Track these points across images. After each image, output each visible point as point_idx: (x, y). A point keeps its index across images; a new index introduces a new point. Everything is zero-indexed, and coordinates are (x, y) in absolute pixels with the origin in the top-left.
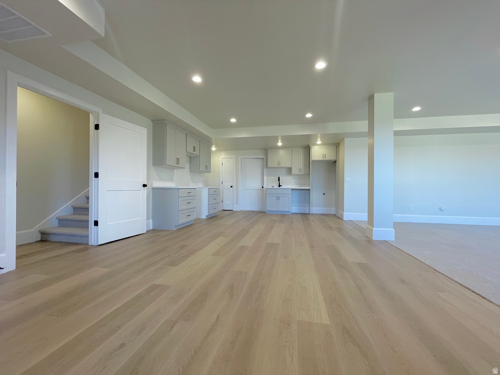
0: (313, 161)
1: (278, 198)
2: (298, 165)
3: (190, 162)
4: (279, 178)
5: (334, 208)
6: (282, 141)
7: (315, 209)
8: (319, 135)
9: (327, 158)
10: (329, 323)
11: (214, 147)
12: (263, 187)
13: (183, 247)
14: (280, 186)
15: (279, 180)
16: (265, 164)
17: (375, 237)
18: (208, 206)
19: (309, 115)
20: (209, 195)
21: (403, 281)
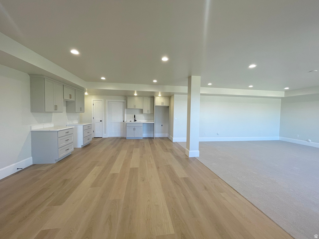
0: (156, 106)
1: (134, 129)
2: (147, 108)
3: (67, 106)
4: (135, 115)
5: (167, 134)
6: (137, 93)
7: (157, 135)
8: (160, 92)
9: (164, 105)
10: (174, 233)
11: (86, 92)
12: (124, 121)
13: (65, 181)
14: (135, 121)
15: (135, 117)
16: (126, 106)
17: (190, 156)
18: (83, 139)
19: (155, 81)
20: (84, 130)
21: (206, 188)
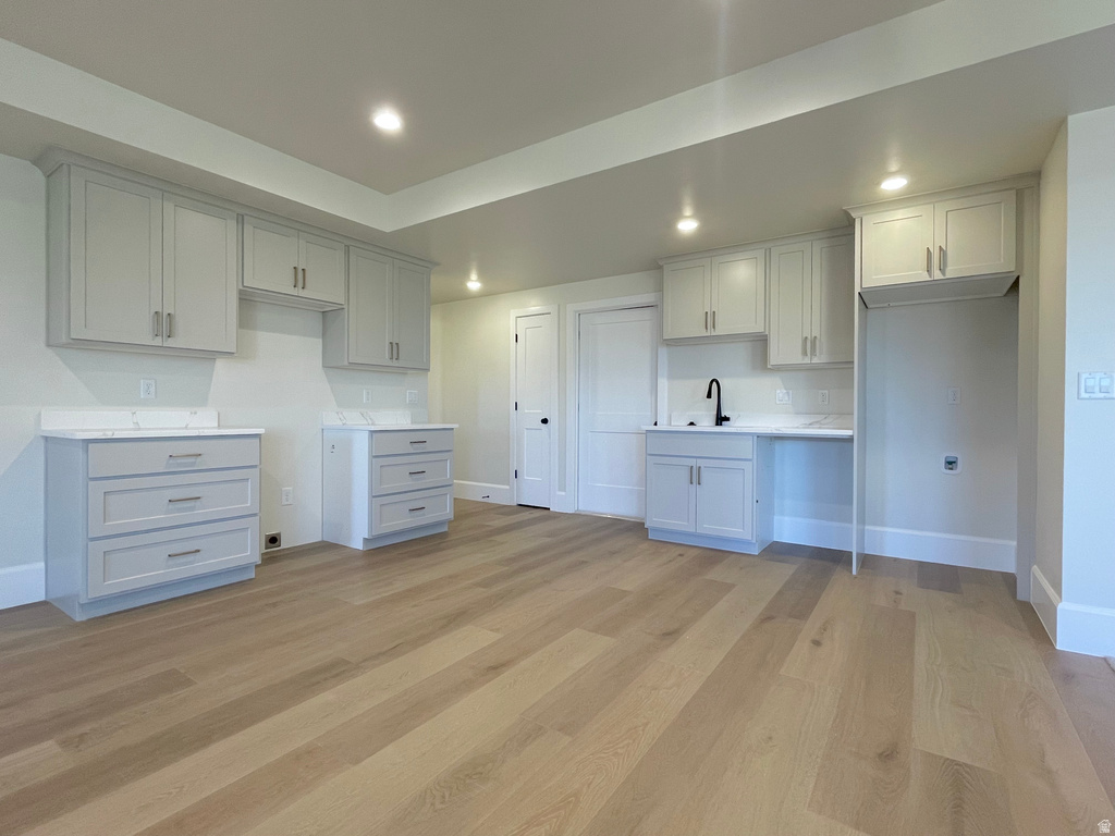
1: (695, 476)
2: (799, 324)
3: (324, 335)
4: (711, 384)
5: (1013, 542)
6: (697, 215)
11: (474, 276)
14: (721, 419)
15: (710, 395)
16: (658, 328)
18: (373, 501)
20: (373, 457)
